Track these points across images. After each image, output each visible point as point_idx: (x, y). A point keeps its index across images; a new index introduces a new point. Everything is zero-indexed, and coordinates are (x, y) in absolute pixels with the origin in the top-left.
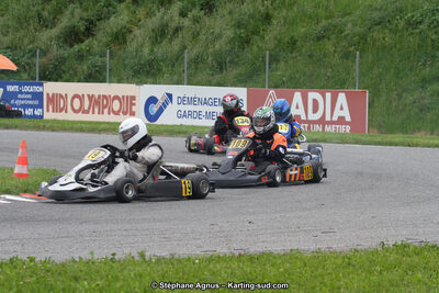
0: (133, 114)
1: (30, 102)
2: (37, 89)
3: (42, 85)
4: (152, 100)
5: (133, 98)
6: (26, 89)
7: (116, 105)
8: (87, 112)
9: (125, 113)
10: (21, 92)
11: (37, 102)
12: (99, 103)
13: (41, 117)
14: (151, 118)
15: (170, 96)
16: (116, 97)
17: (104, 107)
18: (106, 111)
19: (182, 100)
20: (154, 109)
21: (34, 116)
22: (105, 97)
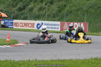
0: (34, 27)
1: (10, 24)
2: (12, 21)
3: (13, 20)
4: (38, 24)
5: (34, 24)
6: (9, 21)
7: (30, 25)
8: (23, 27)
9: (32, 27)
10: (8, 22)
11: (12, 24)
12: (26, 25)
13: (13, 28)
14: (38, 28)
15: (42, 23)
16: (30, 23)
17: (27, 26)
18: (28, 26)
19: (45, 24)
20: (39, 26)
21: (11, 28)
22: (27, 23)
